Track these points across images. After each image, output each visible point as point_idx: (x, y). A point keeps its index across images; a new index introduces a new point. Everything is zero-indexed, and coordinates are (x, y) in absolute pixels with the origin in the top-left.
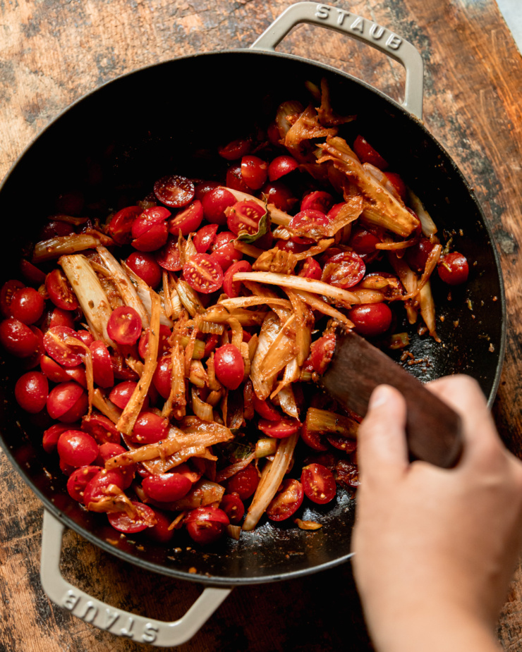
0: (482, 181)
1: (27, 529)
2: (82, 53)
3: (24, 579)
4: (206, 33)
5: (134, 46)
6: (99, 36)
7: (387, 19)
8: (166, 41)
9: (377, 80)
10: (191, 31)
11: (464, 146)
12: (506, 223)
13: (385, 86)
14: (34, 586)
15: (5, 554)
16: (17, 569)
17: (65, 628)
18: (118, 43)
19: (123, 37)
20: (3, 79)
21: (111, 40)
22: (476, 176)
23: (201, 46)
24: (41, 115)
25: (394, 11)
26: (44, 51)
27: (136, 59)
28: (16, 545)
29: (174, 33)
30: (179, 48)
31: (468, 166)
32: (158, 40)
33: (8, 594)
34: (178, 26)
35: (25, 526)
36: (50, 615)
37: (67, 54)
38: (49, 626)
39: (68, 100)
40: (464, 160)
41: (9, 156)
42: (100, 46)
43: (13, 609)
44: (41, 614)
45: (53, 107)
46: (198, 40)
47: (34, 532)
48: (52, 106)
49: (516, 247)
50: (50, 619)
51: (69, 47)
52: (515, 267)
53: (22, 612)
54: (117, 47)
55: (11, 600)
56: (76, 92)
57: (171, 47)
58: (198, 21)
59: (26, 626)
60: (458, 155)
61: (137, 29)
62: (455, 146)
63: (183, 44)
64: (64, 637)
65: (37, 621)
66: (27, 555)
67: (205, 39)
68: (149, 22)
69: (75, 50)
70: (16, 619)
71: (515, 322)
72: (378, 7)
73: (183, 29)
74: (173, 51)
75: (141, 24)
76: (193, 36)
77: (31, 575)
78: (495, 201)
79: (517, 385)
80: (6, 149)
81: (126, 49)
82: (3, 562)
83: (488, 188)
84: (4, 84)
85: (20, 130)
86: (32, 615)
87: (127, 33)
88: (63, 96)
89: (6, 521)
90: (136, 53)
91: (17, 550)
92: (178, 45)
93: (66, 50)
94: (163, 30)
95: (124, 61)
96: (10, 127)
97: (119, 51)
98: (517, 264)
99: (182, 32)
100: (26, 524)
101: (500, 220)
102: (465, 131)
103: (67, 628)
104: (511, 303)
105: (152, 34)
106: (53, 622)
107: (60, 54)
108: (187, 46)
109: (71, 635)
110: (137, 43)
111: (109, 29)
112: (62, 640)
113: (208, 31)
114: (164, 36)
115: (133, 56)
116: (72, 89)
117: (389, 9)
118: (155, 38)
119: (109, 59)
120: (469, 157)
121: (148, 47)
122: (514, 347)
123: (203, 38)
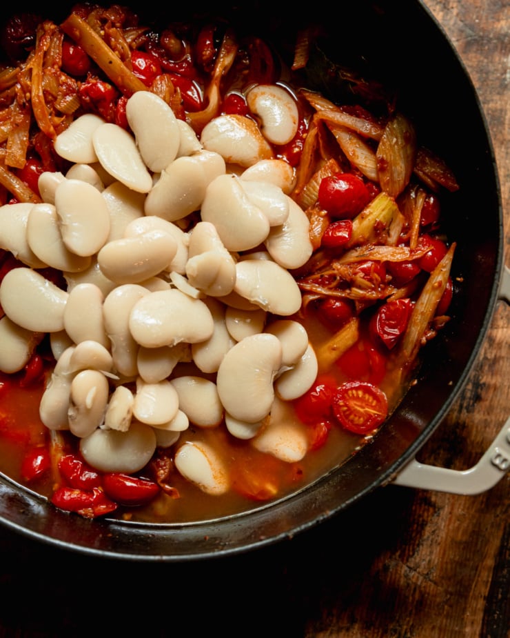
9: (499, 20)
13: (503, 32)
71: (486, 368)
104: (495, 346)
122: (468, 394)
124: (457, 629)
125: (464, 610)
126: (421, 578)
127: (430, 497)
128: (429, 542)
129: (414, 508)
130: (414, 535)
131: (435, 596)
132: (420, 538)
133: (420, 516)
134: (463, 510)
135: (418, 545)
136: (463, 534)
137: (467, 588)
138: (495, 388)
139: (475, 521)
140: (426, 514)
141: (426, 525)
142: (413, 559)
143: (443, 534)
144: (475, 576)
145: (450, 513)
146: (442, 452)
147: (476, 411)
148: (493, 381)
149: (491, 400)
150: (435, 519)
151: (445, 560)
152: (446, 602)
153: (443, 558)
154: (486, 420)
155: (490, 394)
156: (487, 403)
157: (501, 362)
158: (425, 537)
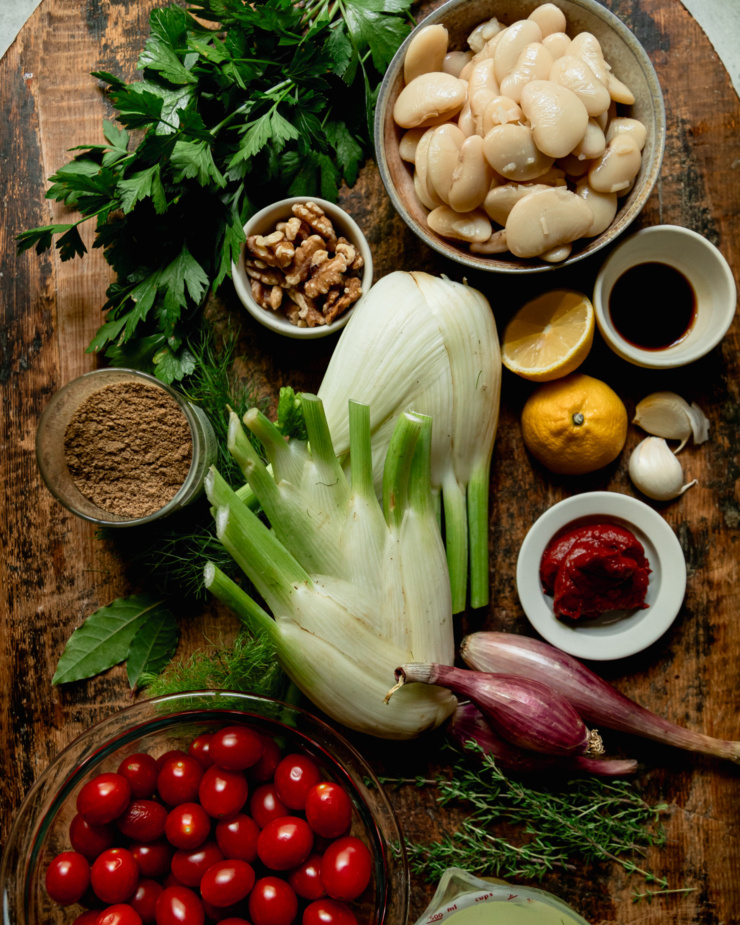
0: (727, 432)
1: (95, 698)
7: (676, 197)
15: (64, 720)
22: (722, 424)
25: (688, 189)
28: (79, 713)
35: (93, 693)
47: (101, 703)
52: (732, 546)
66: (87, 725)
72: (670, 178)
78: (735, 460)
79: (691, 683)
82: (60, 727)
83: (732, 441)
91: (78, 718)
98: (737, 543)
100: (95, 691)
101: (734, 486)
117: (682, 184)
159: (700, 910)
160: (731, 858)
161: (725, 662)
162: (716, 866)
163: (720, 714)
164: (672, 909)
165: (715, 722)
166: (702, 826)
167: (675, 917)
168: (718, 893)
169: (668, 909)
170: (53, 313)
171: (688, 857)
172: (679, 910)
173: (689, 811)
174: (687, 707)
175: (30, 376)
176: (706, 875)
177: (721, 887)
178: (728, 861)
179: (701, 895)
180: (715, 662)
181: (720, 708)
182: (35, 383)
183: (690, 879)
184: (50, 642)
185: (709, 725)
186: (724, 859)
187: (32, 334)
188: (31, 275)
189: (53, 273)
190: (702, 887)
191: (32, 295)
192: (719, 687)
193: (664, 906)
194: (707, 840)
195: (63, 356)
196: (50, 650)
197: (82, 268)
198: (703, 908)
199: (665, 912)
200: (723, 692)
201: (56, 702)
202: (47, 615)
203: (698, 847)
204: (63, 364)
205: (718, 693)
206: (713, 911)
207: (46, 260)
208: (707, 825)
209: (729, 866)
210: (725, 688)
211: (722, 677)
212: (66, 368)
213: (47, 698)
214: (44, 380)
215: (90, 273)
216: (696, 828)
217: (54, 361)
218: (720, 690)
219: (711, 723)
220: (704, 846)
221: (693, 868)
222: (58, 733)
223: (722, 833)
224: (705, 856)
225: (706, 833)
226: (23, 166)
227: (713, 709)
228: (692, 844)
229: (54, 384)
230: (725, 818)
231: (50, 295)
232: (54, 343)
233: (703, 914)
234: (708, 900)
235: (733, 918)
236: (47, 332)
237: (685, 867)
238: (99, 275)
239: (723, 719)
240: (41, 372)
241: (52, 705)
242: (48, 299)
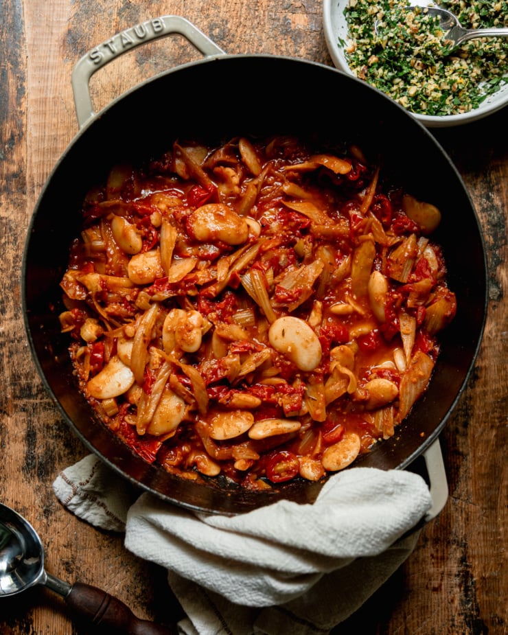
0: (492, 233)
1: (37, 395)
2: (201, 18)
3: (22, 433)
4: (308, 33)
5: (245, 26)
6: (219, 7)
8: (273, 29)
10: (297, 28)
11: (488, 198)
12: (500, 273)
14: (28, 440)
15: (14, 409)
16: (19, 424)
17: (43, 481)
18: (233, 19)
19: (239, 15)
20: (129, 19)
21: (228, 14)
22: (489, 227)
23: (300, 43)
24: (151, 60)
26: (169, 5)
27: (243, 37)
28: (25, 405)
29: (282, 25)
30: (282, 39)
31: (485, 216)
32: (267, 26)
33: (6, 440)
34: (288, 19)
35: (36, 392)
36: (34, 467)
37: (187, 14)
38: (31, 476)
39: (177, 55)
40: (484, 210)
41: (113, 87)
42: (217, 16)
43: (7, 454)
44: (28, 464)
45: (163, 57)
46: (300, 37)
47: (41, 399)
48: (162, 55)
49: (501, 296)
50: (33, 471)
51: (191, 9)
52: (493, 312)
53: (13, 457)
54: (231, 21)
55: (8, 446)
56: (185, 50)
57: (276, 36)
58: (305, 21)
59: (13, 470)
60: (480, 204)
61: (252, 12)
62: (481, 196)
63: (286, 37)
64: (40, 487)
65: (23, 469)
66: (30, 415)
67: (305, 39)
68: (264, 9)
69: (195, 13)
70: (7, 462)
73: (290, 24)
74: (276, 40)
75: (257, 8)
76: (296, 32)
77: (29, 431)
78: (497, 252)
80: (113, 80)
81: (238, 26)
82: (10, 414)
83: (495, 240)
84: (127, 23)
85: (129, 67)
86: (20, 462)
87: (243, 12)
88: (173, 50)
89: (22, 384)
90: (245, 32)
91: (24, 409)
92: (282, 36)
93: (187, 11)
94: (273, 19)
95: (233, 36)
96: (122, 63)
97: (231, 26)
98: (496, 310)
99: (288, 26)
100: (37, 390)
101: (496, 270)
102: (493, 186)
103: (44, 481)
105: (263, 20)
106: (35, 473)
107: (182, 12)
108: (289, 39)
109: (47, 487)
110: (248, 23)
111: (229, 4)
112: (38, 489)
113: (311, 32)
114: (273, 25)
115: (241, 34)
116: (183, 46)
118: (265, 24)
119: (221, 31)
120: (489, 209)
121: (256, 30)
123: (304, 37)
124: (494, 530)
125: (496, 517)
126: (464, 503)
127: (459, 450)
128: (464, 479)
129: (449, 458)
130: (453, 476)
131: (475, 512)
132: (458, 476)
133: (454, 463)
134: (482, 453)
135: (457, 482)
136: (485, 469)
137: (496, 503)
138: (486, 368)
139: (491, 458)
140: (458, 461)
141: (460, 468)
142: (456, 492)
143: (472, 471)
144: (498, 494)
145: (474, 456)
146: (460, 418)
147: (477, 386)
148: (483, 364)
149: (485, 377)
150: (464, 462)
151: (477, 488)
152: (484, 515)
153: (475, 487)
154: (484, 391)
155: (484, 373)
156: (483, 379)
157: (486, 351)
158: (461, 476)
159: (461, 569)
160: (484, 533)
161: (485, 393)
162: (473, 537)
163: (480, 430)
164: (441, 567)
165: (476, 436)
166: (465, 508)
167: (442, 573)
168: (474, 557)
169: (438, 567)
170: (24, 122)
171: (454, 530)
172: (446, 568)
173: (456, 498)
174: (457, 424)
175: (5, 164)
176: (466, 544)
177: (476, 553)
178: (481, 534)
179: (462, 558)
180: (478, 393)
181: (480, 426)
182: (8, 170)
183: (454, 546)
184: (7, 354)
185: (472, 438)
186: (479, 533)
187: (8, 136)
188: (10, 95)
189: (26, 94)
190: (463, 553)
191: (10, 109)
192: (480, 411)
193: (436, 565)
194: (467, 519)
195: (29, 152)
196: (7, 359)
197: (46, 92)
198: (463, 567)
199: (436, 569)
200: (483, 414)
201: (9, 396)
202: (6, 333)
203: (461, 524)
204: (29, 158)
205: (479, 415)
206: (470, 570)
207: (21, 85)
208: (468, 508)
209: (482, 538)
210: (484, 412)
211: (482, 404)
212: (31, 161)
213: (3, 393)
214: (14, 168)
215: (52, 97)
216: (460, 510)
217: (22, 155)
218: (480, 413)
219: (474, 437)
220: (465, 523)
221: (456, 538)
222: (9, 419)
223: (478, 515)
224: (465, 531)
225: (467, 514)
226: (10, 20)
227: (475, 426)
228: (457, 521)
229: (22, 172)
230: (481, 505)
231: (23, 109)
232: (24, 143)
233: (463, 571)
234: (466, 562)
235: (484, 575)
236: (19, 135)
237: (451, 538)
238: (58, 98)
239: (482, 433)
240: (13, 162)
241: (6, 398)
242: (21, 112)
